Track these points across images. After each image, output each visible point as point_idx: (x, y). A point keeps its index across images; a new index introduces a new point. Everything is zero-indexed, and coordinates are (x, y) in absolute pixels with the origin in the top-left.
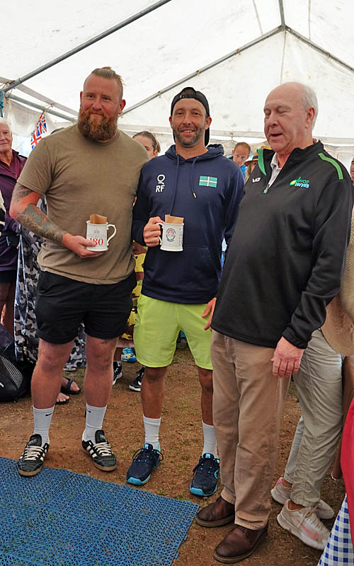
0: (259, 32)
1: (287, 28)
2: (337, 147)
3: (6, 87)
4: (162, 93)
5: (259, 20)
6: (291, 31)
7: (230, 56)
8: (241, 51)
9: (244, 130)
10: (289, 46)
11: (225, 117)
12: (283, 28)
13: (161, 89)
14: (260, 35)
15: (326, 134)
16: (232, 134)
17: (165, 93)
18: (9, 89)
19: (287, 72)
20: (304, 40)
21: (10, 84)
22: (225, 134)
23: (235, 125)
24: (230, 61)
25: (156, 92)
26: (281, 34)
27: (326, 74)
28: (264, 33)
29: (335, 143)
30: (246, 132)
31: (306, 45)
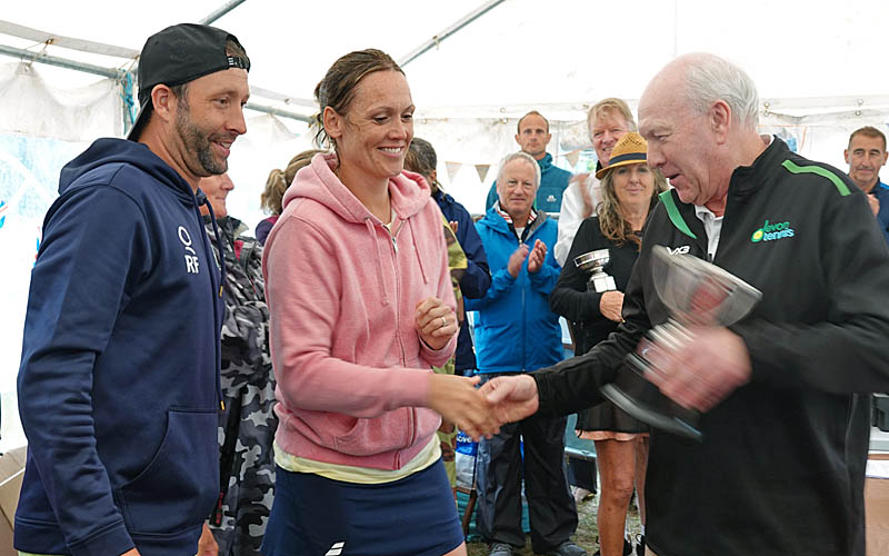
4: (440, 40)
11: (571, 75)
22: (573, 109)
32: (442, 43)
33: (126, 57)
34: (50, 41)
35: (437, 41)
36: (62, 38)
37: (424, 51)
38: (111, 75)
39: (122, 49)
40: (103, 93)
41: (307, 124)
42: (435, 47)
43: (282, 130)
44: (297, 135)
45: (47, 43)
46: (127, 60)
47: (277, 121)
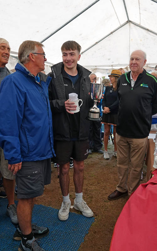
0: (119, 24)
1: (130, 21)
5: (118, 19)
6: (132, 22)
7: (109, 35)
8: (112, 33)
9: (117, 64)
10: (132, 29)
12: (129, 21)
14: (120, 25)
16: (112, 66)
19: (132, 39)
20: (137, 26)
24: (109, 37)
26: (128, 24)
27: (147, 38)
28: (121, 24)
30: (118, 65)
31: (138, 27)
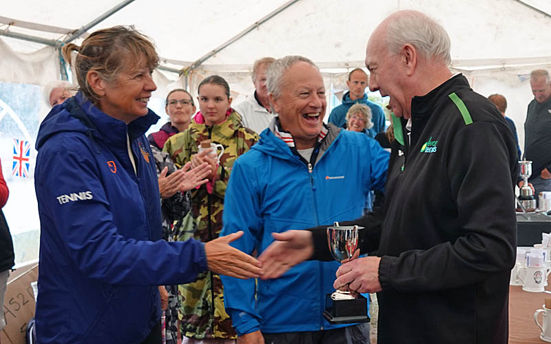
2: (470, 71)
3: (68, 38)
4: (260, 24)
11: (337, 45)
13: (259, 18)
15: (457, 57)
16: (347, 64)
17: (264, 24)
18: (71, 40)
21: (73, 33)
22: (339, 66)
23: (349, 54)
25: (253, 23)
29: (469, 66)
32: (261, 26)
33: (61, 33)
34: (12, 23)
35: (257, 25)
36: (19, 22)
37: (250, 31)
38: (52, 44)
39: (58, 28)
40: (48, 54)
41: (178, 75)
42: (256, 29)
43: (162, 78)
44: (173, 81)
45: (10, 24)
46: (62, 35)
47: (159, 73)
